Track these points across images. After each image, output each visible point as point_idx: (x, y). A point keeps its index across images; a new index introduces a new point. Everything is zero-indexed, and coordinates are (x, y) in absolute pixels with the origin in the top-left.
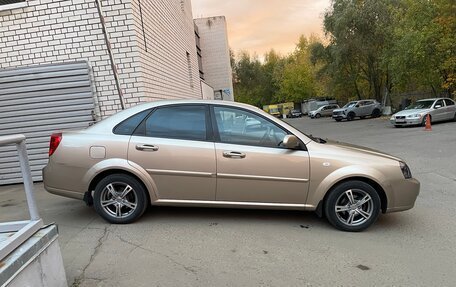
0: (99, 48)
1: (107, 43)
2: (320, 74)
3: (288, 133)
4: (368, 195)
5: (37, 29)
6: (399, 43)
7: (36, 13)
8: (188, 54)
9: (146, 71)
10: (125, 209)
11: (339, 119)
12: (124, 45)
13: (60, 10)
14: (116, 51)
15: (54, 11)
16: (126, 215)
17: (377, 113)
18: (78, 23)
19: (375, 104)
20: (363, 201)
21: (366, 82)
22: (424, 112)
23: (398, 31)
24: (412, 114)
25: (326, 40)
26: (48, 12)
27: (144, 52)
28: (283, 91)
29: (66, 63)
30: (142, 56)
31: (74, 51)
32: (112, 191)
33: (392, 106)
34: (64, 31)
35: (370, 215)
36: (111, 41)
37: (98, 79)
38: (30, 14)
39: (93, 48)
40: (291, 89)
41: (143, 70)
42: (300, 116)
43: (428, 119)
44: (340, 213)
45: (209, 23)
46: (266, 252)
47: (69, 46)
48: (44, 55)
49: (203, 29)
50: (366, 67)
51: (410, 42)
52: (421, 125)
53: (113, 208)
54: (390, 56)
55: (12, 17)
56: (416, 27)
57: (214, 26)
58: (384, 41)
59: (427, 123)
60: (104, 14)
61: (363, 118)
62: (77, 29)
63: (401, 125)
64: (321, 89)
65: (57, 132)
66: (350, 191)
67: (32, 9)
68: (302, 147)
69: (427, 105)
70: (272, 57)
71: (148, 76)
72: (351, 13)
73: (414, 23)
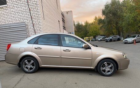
0: (29, 18)
1: (31, 17)
2: (101, 28)
3: (85, 43)
4: (112, 64)
5: (10, 13)
6: (125, 18)
7: (10, 8)
8: (59, 21)
9: (44, 25)
10: (31, 69)
11: (107, 41)
12: (37, 17)
13: (17, 7)
14: (34, 19)
15: (16, 7)
16: (31, 70)
17: (119, 40)
18: (23, 11)
19: (118, 37)
20: (110, 66)
21: (115, 30)
22: (133, 39)
23: (125, 14)
24: (130, 40)
25: (103, 18)
26: (14, 7)
27: (43, 20)
28: (90, 33)
29: (19, 23)
30: (43, 21)
31: (21, 19)
32: (27, 63)
33: (124, 37)
34: (18, 13)
35: (113, 71)
36: (33, 16)
37: (28, 28)
38: (8, 8)
39: (27, 19)
40: (92, 32)
41: (43, 25)
42: (95, 41)
43: (135, 41)
44: (103, 70)
45: (67, 13)
46: (76, 83)
47: (20, 18)
48: (12, 21)
49: (65, 14)
50: (115, 25)
51: (128, 17)
52: (132, 43)
53: (27, 68)
54: (122, 22)
55: (3, 9)
56: (130, 13)
57: (69, 14)
58: (120, 17)
59: (135, 42)
60: (31, 8)
61: (114, 41)
62: (22, 13)
63: (126, 43)
64: (102, 32)
65: (10, 43)
66: (106, 63)
67: (9, 7)
68: (89, 48)
69: (134, 37)
70: (87, 23)
71: (45, 27)
72: (110, 9)
73: (130, 12)
